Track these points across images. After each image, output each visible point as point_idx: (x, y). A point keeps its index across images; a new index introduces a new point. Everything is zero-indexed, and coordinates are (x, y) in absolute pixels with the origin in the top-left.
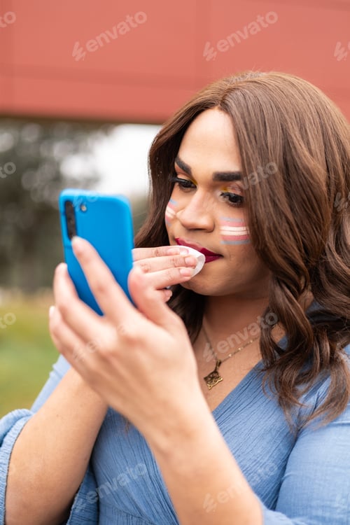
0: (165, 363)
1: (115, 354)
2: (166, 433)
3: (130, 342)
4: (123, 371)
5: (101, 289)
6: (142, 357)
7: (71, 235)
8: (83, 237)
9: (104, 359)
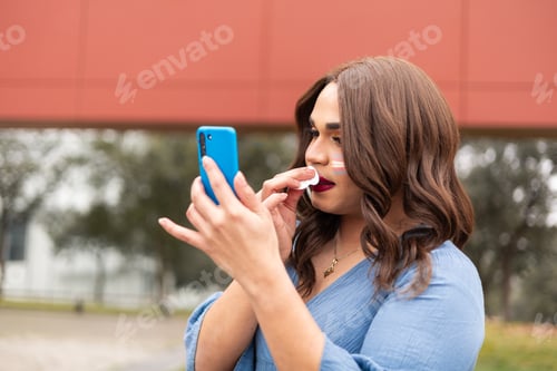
0: (255, 235)
1: (222, 226)
2: (256, 282)
3: (234, 219)
4: (229, 238)
5: (217, 186)
6: (241, 229)
7: (202, 155)
8: (210, 156)
9: (216, 229)
